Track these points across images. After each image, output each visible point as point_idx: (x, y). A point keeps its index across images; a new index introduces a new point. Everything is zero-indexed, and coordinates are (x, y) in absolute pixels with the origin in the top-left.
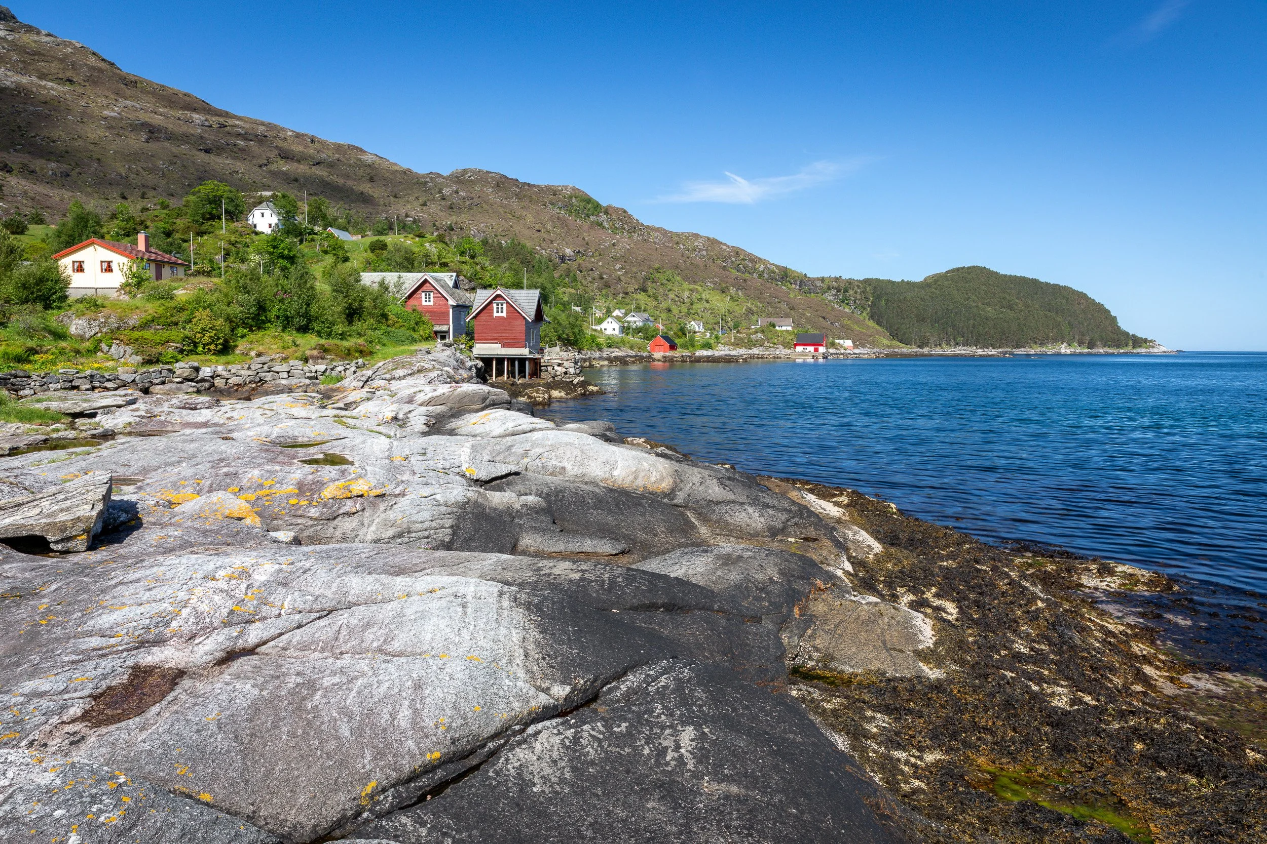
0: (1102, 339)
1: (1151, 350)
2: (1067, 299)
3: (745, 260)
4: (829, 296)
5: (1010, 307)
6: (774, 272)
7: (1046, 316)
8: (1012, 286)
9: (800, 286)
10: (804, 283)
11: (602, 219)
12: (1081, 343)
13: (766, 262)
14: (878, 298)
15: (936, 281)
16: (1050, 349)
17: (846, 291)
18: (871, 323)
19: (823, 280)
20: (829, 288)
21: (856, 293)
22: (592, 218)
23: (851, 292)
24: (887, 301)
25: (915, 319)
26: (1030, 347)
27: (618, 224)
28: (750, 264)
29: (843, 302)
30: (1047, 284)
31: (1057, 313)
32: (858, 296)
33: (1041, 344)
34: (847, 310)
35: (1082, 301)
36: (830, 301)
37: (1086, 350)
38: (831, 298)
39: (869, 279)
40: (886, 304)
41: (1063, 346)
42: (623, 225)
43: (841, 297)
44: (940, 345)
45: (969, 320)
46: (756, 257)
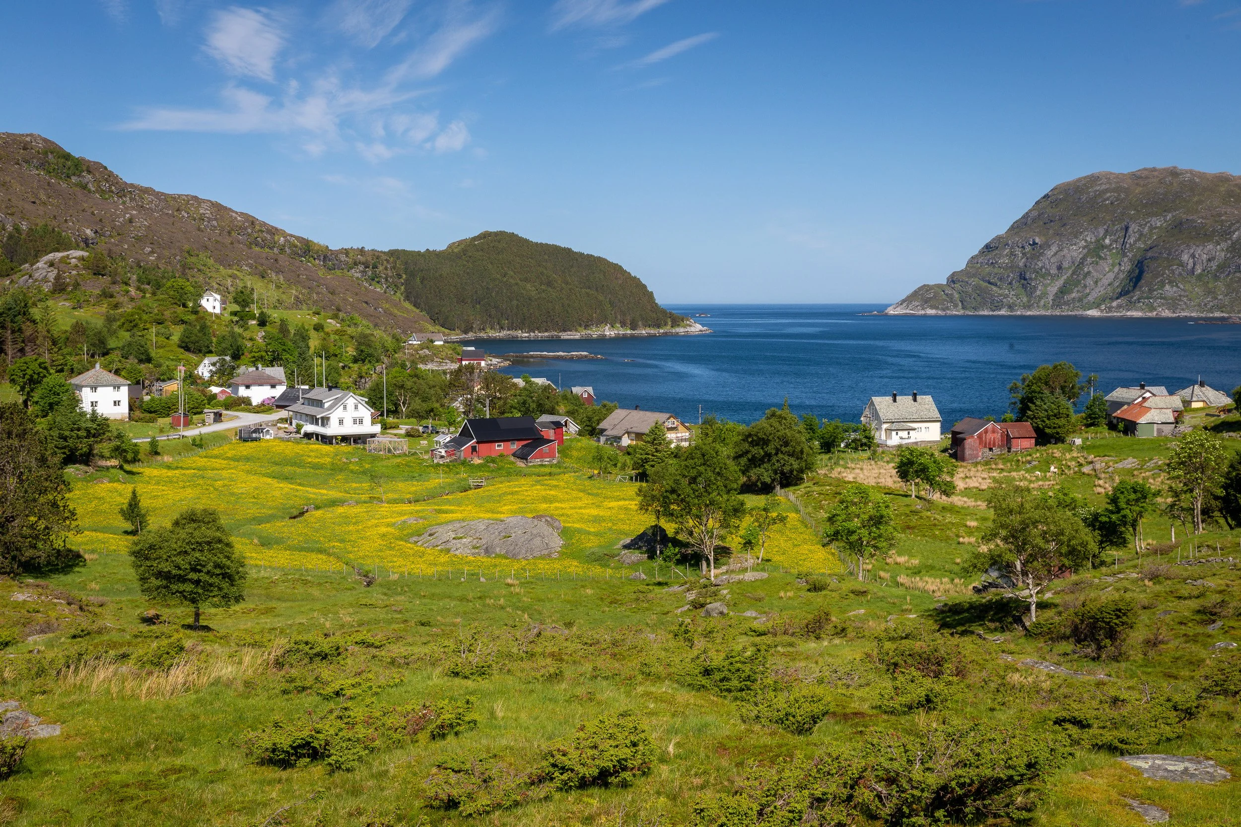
0: (643, 319)
1: (689, 329)
2: (605, 273)
3: (262, 231)
4: (356, 273)
5: (549, 284)
6: (296, 246)
7: (588, 295)
8: (546, 257)
9: (324, 261)
10: (327, 257)
11: (86, 180)
12: (623, 324)
13: (283, 233)
14: (412, 275)
15: (464, 251)
16: (594, 332)
17: (375, 267)
18: (407, 305)
19: (346, 252)
20: (356, 264)
21: (386, 269)
22: (74, 179)
23: (381, 268)
24: (423, 280)
25: (455, 300)
26: (576, 330)
27: (105, 186)
28: (269, 237)
29: (373, 280)
30: (581, 254)
31: (597, 290)
32: (390, 273)
33: (587, 327)
34: (378, 290)
35: (619, 275)
36: (357, 278)
37: (629, 332)
38: (359, 275)
39: (396, 251)
40: (422, 282)
41: (607, 328)
42: (110, 187)
43: (370, 273)
44: (484, 329)
45: (511, 300)
46: (273, 227)
